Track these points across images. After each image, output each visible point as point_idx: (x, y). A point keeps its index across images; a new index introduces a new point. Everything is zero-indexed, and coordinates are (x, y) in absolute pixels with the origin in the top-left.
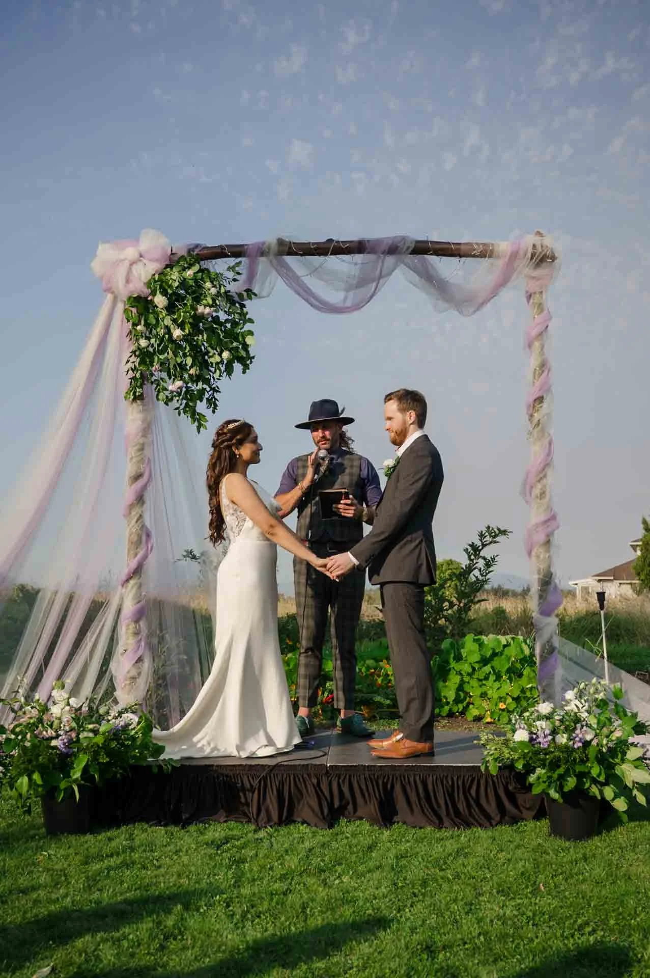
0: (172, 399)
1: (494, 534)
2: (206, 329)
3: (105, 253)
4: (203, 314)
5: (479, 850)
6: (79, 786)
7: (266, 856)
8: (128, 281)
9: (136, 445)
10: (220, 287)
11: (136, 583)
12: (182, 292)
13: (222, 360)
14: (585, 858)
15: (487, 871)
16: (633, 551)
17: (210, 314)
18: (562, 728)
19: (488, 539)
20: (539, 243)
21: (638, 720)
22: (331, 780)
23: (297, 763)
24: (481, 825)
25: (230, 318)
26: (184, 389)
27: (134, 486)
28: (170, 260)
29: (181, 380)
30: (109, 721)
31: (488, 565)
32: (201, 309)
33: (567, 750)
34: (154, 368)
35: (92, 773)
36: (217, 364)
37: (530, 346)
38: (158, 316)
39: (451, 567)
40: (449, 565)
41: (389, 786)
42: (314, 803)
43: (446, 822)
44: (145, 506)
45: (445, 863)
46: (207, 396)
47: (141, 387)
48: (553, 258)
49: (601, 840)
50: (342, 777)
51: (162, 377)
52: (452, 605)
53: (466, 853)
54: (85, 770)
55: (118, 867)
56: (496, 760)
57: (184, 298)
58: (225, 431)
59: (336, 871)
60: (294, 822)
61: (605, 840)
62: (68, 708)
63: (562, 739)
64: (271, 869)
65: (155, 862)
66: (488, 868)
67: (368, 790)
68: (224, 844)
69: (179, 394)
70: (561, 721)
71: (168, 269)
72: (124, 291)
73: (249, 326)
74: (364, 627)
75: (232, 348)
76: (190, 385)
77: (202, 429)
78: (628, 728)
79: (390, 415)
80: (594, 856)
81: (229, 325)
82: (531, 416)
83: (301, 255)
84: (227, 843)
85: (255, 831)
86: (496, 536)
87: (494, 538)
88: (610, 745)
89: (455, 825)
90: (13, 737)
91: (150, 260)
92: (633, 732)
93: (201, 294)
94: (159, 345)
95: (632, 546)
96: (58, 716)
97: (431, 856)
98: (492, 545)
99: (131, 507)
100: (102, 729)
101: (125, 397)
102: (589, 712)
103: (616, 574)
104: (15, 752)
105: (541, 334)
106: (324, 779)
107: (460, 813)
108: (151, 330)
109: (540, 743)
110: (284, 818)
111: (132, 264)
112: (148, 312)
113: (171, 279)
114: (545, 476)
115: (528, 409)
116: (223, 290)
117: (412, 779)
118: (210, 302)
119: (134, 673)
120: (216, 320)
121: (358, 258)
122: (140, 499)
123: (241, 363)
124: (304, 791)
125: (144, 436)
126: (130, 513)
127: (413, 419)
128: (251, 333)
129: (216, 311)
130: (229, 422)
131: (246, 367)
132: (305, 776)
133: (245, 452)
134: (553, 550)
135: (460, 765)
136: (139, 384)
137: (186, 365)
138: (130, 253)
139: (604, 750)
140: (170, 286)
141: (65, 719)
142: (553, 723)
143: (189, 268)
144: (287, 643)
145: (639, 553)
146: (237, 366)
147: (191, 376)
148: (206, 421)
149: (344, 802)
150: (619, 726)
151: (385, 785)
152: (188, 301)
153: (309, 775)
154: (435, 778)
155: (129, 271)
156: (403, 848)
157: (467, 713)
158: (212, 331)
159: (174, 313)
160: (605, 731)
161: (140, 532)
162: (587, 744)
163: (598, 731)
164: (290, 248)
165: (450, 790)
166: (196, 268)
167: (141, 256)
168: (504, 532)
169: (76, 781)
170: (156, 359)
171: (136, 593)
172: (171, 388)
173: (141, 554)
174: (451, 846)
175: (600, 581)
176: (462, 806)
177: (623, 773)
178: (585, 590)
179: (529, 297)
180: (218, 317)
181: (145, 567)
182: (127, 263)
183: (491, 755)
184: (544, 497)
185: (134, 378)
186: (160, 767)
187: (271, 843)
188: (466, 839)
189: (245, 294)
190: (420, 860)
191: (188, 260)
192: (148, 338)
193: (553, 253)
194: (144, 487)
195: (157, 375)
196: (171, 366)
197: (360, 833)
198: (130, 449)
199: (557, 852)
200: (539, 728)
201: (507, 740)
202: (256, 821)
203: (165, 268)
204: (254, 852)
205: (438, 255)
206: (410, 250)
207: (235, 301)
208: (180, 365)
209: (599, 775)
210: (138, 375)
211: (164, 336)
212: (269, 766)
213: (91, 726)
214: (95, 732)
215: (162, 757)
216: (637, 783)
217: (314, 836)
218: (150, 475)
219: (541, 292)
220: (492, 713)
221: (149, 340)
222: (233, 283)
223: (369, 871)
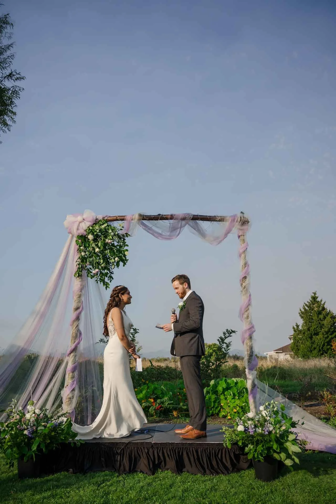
0: (94, 277)
1: (230, 332)
2: (109, 249)
3: (70, 218)
4: (108, 242)
5: (222, 487)
6: (35, 454)
7: (120, 491)
8: (78, 229)
9: (77, 295)
10: (115, 232)
11: (73, 355)
12: (100, 234)
13: (115, 261)
14: (272, 492)
15: (225, 499)
16: (290, 340)
17: (111, 243)
18: (259, 425)
19: (227, 335)
20: (242, 216)
21: (292, 421)
22: (154, 450)
23: (138, 441)
24: (223, 473)
25: (119, 244)
26: (99, 273)
27: (75, 312)
28: (95, 221)
29: (98, 269)
30: (52, 421)
31: (228, 346)
32: (107, 240)
33: (262, 435)
34: (87, 264)
35: (42, 448)
36: (113, 262)
37: (240, 256)
38: (90, 243)
39: (215, 346)
40: (214, 345)
41: (181, 454)
42: (146, 462)
43: (208, 471)
44: (80, 321)
45: (206, 494)
46: (108, 275)
47: (81, 271)
48: (248, 222)
49: (279, 481)
50: (159, 449)
51: (90, 267)
52: (213, 364)
53: (216, 489)
54: (39, 446)
55: (49, 497)
56: (229, 440)
57: (100, 236)
58: (116, 289)
59: (153, 499)
60: (136, 471)
61: (281, 481)
62: (34, 415)
63: (259, 430)
64: (122, 498)
65: (67, 494)
66: (226, 498)
67: (171, 455)
68: (102, 483)
69: (97, 274)
70: (258, 421)
71: (94, 225)
72: (76, 233)
73: (126, 248)
74: (178, 373)
75: (119, 256)
76: (102, 271)
77: (108, 288)
78: (288, 425)
79: (177, 287)
80: (276, 490)
81: (118, 247)
82: (242, 284)
83: (148, 220)
84: (103, 483)
85: (118, 476)
86: (231, 333)
87: (230, 334)
88: (281, 433)
89: (212, 473)
90: (7, 429)
91: (88, 221)
92: (290, 426)
93: (107, 235)
94: (89, 255)
95: (289, 338)
96: (29, 419)
97: (199, 491)
98: (229, 338)
99: (74, 321)
100: (48, 425)
101: (74, 276)
102: (270, 417)
103: (283, 350)
104: (8, 437)
105: (244, 252)
106: (151, 450)
107: (214, 467)
108: (86, 249)
109: (249, 432)
110: (131, 470)
111: (80, 223)
112: (86, 242)
113: (96, 229)
114: (248, 309)
115: (240, 280)
116: (116, 233)
117: (191, 450)
118: (111, 238)
119: (71, 395)
120: (113, 245)
121: (172, 221)
122: (78, 318)
123: (123, 262)
124: (142, 456)
125: (81, 291)
126: (73, 324)
127: (187, 286)
128: (127, 250)
129: (113, 241)
130: (118, 287)
131: (125, 264)
132: (142, 448)
133: (125, 298)
134: (253, 341)
135: (213, 443)
136: (81, 270)
137: (100, 262)
138: (80, 218)
139: (278, 436)
140: (96, 231)
141: (31, 420)
142: (254, 422)
143: (103, 225)
144: (142, 381)
145: (292, 341)
146: (121, 264)
147: (102, 267)
148: (109, 285)
149: (160, 461)
150: (284, 423)
151: (179, 453)
152: (102, 237)
153: (144, 448)
154: (202, 449)
155: (79, 225)
156: (186, 486)
157: (220, 414)
158: (111, 249)
159: (96, 242)
160: (278, 426)
161: (77, 332)
162: (270, 432)
163: (275, 426)
164: (143, 217)
165: (209, 456)
166: (106, 225)
167: (84, 220)
168: (234, 332)
169: (34, 451)
170: (88, 260)
171: (73, 359)
172: (93, 272)
173: (77, 342)
174: (209, 485)
175: (277, 353)
176: (214, 463)
177: (287, 447)
178: (271, 357)
179: (239, 237)
180: (114, 244)
181: (78, 348)
182: (78, 222)
183: (227, 437)
184: (249, 318)
185: (79, 268)
186: (75, 443)
187: (124, 483)
188: (216, 481)
189: (125, 235)
190: (194, 493)
191: (103, 221)
192: (85, 252)
193: (248, 220)
194: (80, 313)
195: (89, 267)
196: (94, 263)
197: (167, 478)
198: (74, 297)
199: (258, 488)
200: (249, 425)
201: (234, 430)
202: (119, 470)
203: (93, 225)
204: (115, 488)
205: (202, 221)
206: (191, 218)
207: (121, 238)
208: (98, 263)
209: (277, 449)
210: (80, 266)
211: (92, 251)
212: (126, 443)
213: (43, 424)
214: (45, 426)
215: (76, 439)
216: (294, 452)
217: (145, 479)
218: (83, 308)
219: (244, 235)
220: (231, 415)
221: (85, 253)
222: (120, 231)
223: (169, 500)
